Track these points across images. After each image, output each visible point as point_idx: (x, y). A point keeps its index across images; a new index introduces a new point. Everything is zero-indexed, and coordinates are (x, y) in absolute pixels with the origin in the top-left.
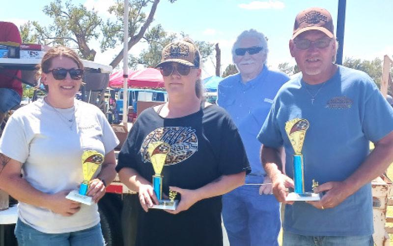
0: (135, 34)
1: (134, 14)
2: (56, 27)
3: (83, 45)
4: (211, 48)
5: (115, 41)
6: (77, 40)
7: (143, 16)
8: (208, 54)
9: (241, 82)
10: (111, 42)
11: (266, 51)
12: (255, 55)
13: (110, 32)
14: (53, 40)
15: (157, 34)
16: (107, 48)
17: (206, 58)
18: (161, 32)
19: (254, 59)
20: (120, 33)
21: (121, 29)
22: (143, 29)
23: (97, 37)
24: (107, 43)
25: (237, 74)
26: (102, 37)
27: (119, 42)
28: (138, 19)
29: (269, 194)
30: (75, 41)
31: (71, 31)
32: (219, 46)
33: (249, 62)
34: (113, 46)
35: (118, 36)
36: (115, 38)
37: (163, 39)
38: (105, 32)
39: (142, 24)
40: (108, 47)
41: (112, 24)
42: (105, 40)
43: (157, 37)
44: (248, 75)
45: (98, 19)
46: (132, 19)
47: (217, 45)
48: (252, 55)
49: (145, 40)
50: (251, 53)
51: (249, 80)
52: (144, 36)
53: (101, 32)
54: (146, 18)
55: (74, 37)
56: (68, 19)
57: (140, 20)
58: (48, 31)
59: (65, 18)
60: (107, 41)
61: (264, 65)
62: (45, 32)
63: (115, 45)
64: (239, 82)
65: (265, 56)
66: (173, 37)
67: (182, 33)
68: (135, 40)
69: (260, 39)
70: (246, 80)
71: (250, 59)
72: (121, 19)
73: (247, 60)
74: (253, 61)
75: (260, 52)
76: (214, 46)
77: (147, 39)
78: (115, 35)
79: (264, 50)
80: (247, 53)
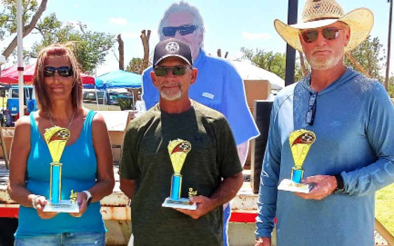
0: (27, 24)
4: (113, 40)
7: (34, 4)
8: (109, 47)
11: (202, 30)
15: (51, 23)
17: (107, 51)
18: (55, 21)
20: (8, 23)
21: (10, 19)
22: (35, 19)
27: (7, 33)
28: (28, 8)
32: (122, 38)
35: (6, 27)
36: (3, 29)
37: (57, 29)
39: (34, 13)
43: (51, 27)
47: (119, 37)
49: (38, 31)
50: (183, 34)
52: (36, 26)
54: (39, 6)
57: (32, 8)
61: (200, 49)
63: (4, 37)
65: (201, 36)
66: (69, 28)
67: (78, 23)
68: (27, 30)
72: (9, 8)
75: (194, 32)
76: (116, 38)
77: (40, 30)
78: (3, 25)
79: (199, 30)
80: (177, 33)
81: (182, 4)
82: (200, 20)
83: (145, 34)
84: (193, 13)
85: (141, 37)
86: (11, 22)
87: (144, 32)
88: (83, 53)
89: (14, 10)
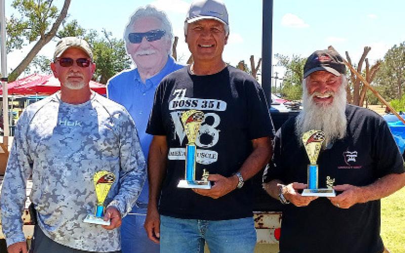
0: (46, 32)
1: (43, 7)
5: (22, 41)
7: (54, 11)
9: (139, 80)
10: (17, 42)
12: (155, 43)
13: (15, 30)
15: (72, 31)
18: (77, 28)
19: (155, 48)
20: (27, 30)
21: (29, 27)
22: (56, 26)
24: (13, 44)
27: (26, 41)
28: (48, 15)
33: (148, 52)
34: (19, 46)
35: (25, 35)
36: (23, 37)
38: (10, 30)
39: (54, 20)
40: (13, 48)
41: (17, 21)
44: (148, 70)
46: (42, 14)
48: (151, 43)
50: (151, 40)
51: (149, 77)
52: (57, 34)
54: (59, 13)
57: (52, 15)
60: (12, 40)
61: (169, 56)
63: (22, 45)
64: (136, 80)
67: (103, 30)
68: (46, 38)
69: (161, 19)
71: (149, 48)
72: (27, 15)
73: (145, 49)
74: (154, 51)
75: (162, 38)
78: (22, 33)
79: (167, 36)
80: (144, 39)
81: (149, 8)
82: (169, 26)
86: (30, 30)
88: (108, 62)
89: (32, 17)
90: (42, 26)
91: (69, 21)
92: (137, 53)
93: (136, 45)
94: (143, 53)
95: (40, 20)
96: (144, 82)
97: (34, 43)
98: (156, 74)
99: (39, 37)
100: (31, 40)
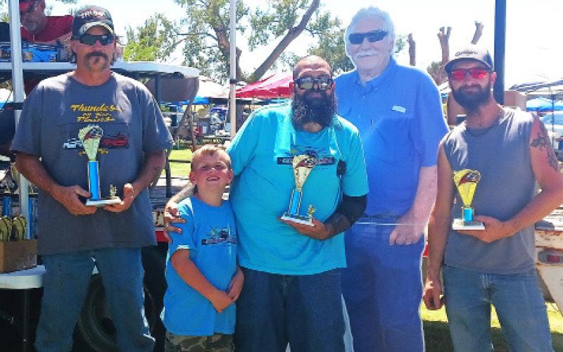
0: (296, 25)
2: (189, 20)
3: (224, 42)
4: (404, 40)
5: (267, 36)
6: (216, 37)
9: (359, 83)
10: (262, 37)
11: (393, 36)
12: (377, 44)
13: (261, 24)
14: (185, 37)
15: (324, 23)
16: (256, 46)
17: (399, 53)
18: (330, 20)
19: (376, 49)
20: (274, 24)
21: (276, 19)
22: (306, 18)
23: (243, 30)
24: (257, 39)
25: (352, 71)
26: (250, 32)
27: (272, 36)
28: (298, 6)
29: (403, 245)
30: (214, 37)
31: (208, 24)
32: (414, 39)
33: (369, 53)
34: (264, 42)
35: (271, 29)
36: (267, 31)
38: (254, 24)
39: (304, 12)
40: (258, 43)
41: (263, 14)
42: (254, 35)
43: (325, 27)
44: (368, 72)
45: (245, 7)
46: (291, 5)
47: (410, 36)
48: (373, 43)
49: (309, 33)
50: (371, 40)
51: (369, 79)
52: (308, 26)
53: (249, 24)
54: (310, 3)
55: (213, 32)
56: (205, 8)
57: (302, 6)
58: (178, 25)
59: (199, 8)
60: (257, 36)
61: (391, 57)
62: (175, 27)
63: (268, 41)
68: (295, 32)
70: (365, 79)
71: (370, 49)
72: (274, 6)
73: (366, 50)
74: (375, 52)
75: (385, 38)
76: (406, 38)
77: (311, 31)
78: (268, 27)
79: (390, 36)
80: (366, 40)
81: (371, 9)
82: (391, 25)
83: (443, 32)
84: (383, 18)
85: (439, 35)
86: (277, 23)
87: (442, 30)
89: (280, 9)
90: (290, 19)
91: (322, 11)
92: (358, 54)
93: (357, 46)
94: (363, 53)
95: (289, 11)
96: (364, 84)
97: (281, 38)
98: (377, 76)
99: (286, 32)
100: (278, 34)
